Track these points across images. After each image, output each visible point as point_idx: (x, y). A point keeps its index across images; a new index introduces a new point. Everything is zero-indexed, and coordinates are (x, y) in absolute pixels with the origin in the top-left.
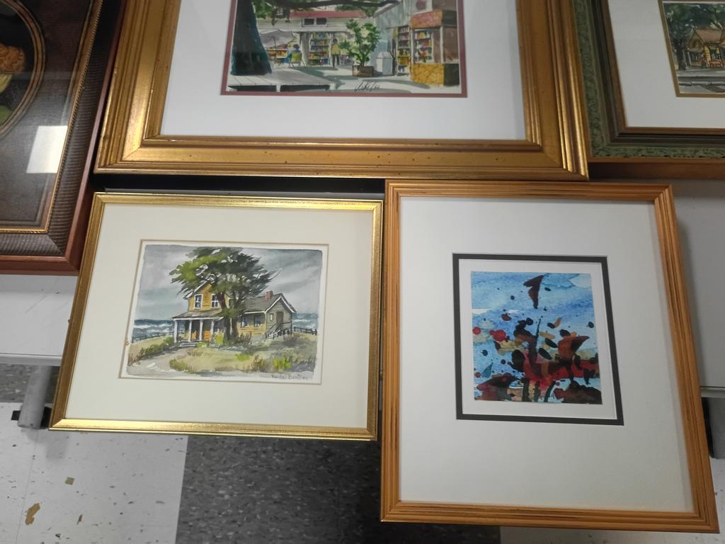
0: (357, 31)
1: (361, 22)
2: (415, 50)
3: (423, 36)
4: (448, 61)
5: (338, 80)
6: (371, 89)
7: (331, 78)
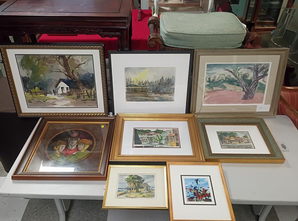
0: (158, 137)
1: (159, 135)
2: (170, 140)
3: (171, 138)
4: (177, 142)
5: (155, 145)
6: (162, 147)
7: (154, 145)
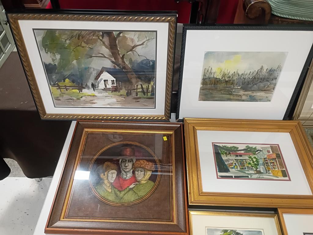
0: (252, 159)
1: (253, 157)
2: (271, 166)
3: (272, 161)
4: (282, 169)
6: (261, 178)
7: (248, 174)
